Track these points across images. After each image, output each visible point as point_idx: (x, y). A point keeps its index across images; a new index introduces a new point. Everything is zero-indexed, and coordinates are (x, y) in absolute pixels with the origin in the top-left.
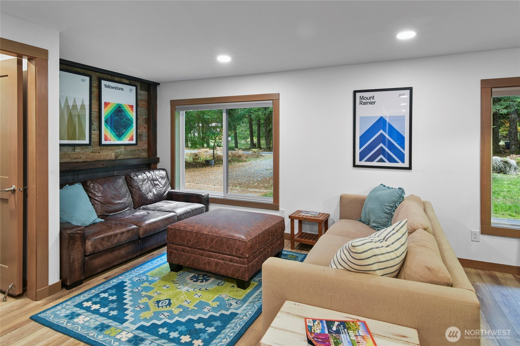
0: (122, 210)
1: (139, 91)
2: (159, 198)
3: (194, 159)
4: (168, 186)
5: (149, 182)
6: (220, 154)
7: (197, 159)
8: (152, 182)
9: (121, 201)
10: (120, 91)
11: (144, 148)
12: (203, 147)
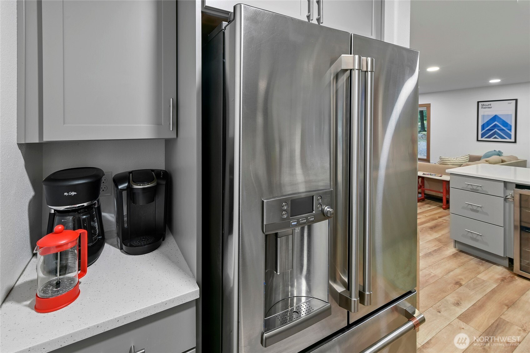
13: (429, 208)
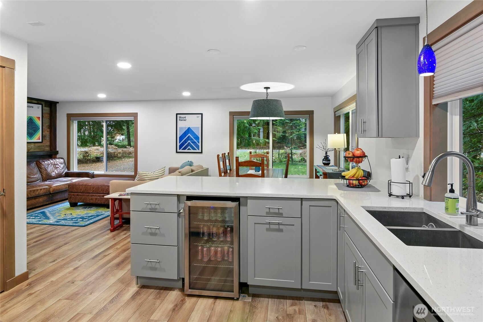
0: (35, 182)
1: (44, 108)
2: (60, 176)
3: (84, 156)
4: (65, 169)
5: (52, 166)
6: (111, 151)
7: (87, 156)
8: (54, 166)
9: (35, 177)
10: (31, 108)
11: (47, 145)
12: (94, 145)
13: (125, 236)
